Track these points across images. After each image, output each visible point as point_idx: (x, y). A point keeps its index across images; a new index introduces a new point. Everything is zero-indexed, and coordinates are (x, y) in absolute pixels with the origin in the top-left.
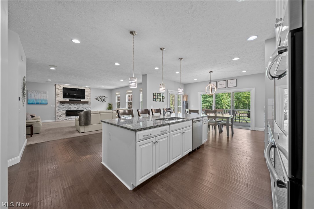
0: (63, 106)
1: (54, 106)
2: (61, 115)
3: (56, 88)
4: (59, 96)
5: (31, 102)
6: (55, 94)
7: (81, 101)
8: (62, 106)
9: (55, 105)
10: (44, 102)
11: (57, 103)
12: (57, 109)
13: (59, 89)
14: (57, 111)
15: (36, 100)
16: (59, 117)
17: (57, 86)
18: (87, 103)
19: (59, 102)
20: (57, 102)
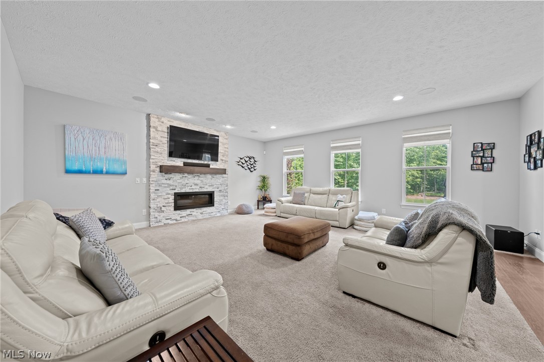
0: (168, 182)
1: (145, 180)
2: (163, 209)
3: (149, 127)
4: (158, 149)
5: (76, 167)
6: (148, 142)
7: (211, 167)
8: (165, 182)
9: (149, 177)
10: (116, 168)
11: (154, 171)
12: (152, 188)
13: (159, 128)
14: (152, 196)
15: (92, 159)
16: (157, 214)
17: (152, 119)
18: (223, 171)
19: (158, 169)
20: (153, 167)
